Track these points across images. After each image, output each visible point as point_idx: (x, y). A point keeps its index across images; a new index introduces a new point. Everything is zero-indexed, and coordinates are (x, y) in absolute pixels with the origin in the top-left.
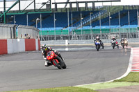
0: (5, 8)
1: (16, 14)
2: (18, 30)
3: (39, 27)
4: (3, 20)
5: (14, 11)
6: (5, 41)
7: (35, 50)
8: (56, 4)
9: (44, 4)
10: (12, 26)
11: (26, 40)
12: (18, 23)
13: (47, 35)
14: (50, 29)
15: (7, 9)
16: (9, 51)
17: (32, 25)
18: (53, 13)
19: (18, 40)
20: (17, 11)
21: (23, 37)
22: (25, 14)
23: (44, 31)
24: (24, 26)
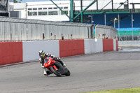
0: (82, 7)
1: (94, 13)
2: (95, 30)
3: (117, 27)
4: (80, 19)
5: (91, 11)
6: (82, 41)
7: (113, 50)
8: (133, 4)
9: (122, 4)
10: (90, 25)
11: (104, 40)
12: (96, 23)
13: (125, 35)
14: (128, 29)
15: (84, 8)
16: (87, 51)
17: (110, 25)
18: (130, 14)
19: (96, 40)
20: (95, 11)
21: (101, 37)
22: (103, 14)
23: (122, 31)
24: (101, 26)
